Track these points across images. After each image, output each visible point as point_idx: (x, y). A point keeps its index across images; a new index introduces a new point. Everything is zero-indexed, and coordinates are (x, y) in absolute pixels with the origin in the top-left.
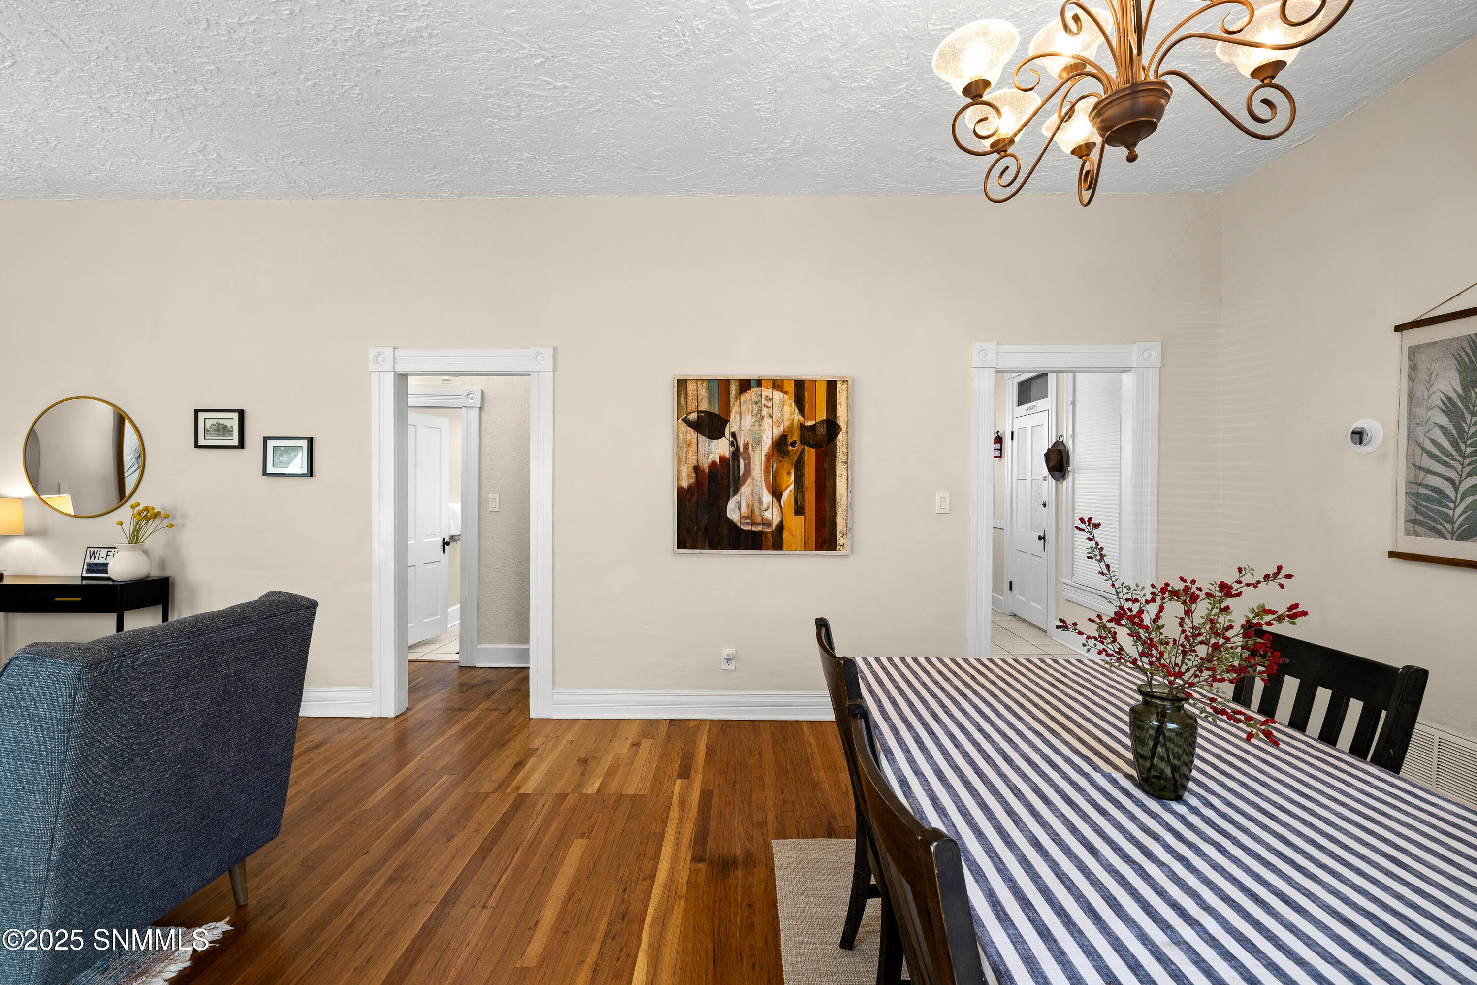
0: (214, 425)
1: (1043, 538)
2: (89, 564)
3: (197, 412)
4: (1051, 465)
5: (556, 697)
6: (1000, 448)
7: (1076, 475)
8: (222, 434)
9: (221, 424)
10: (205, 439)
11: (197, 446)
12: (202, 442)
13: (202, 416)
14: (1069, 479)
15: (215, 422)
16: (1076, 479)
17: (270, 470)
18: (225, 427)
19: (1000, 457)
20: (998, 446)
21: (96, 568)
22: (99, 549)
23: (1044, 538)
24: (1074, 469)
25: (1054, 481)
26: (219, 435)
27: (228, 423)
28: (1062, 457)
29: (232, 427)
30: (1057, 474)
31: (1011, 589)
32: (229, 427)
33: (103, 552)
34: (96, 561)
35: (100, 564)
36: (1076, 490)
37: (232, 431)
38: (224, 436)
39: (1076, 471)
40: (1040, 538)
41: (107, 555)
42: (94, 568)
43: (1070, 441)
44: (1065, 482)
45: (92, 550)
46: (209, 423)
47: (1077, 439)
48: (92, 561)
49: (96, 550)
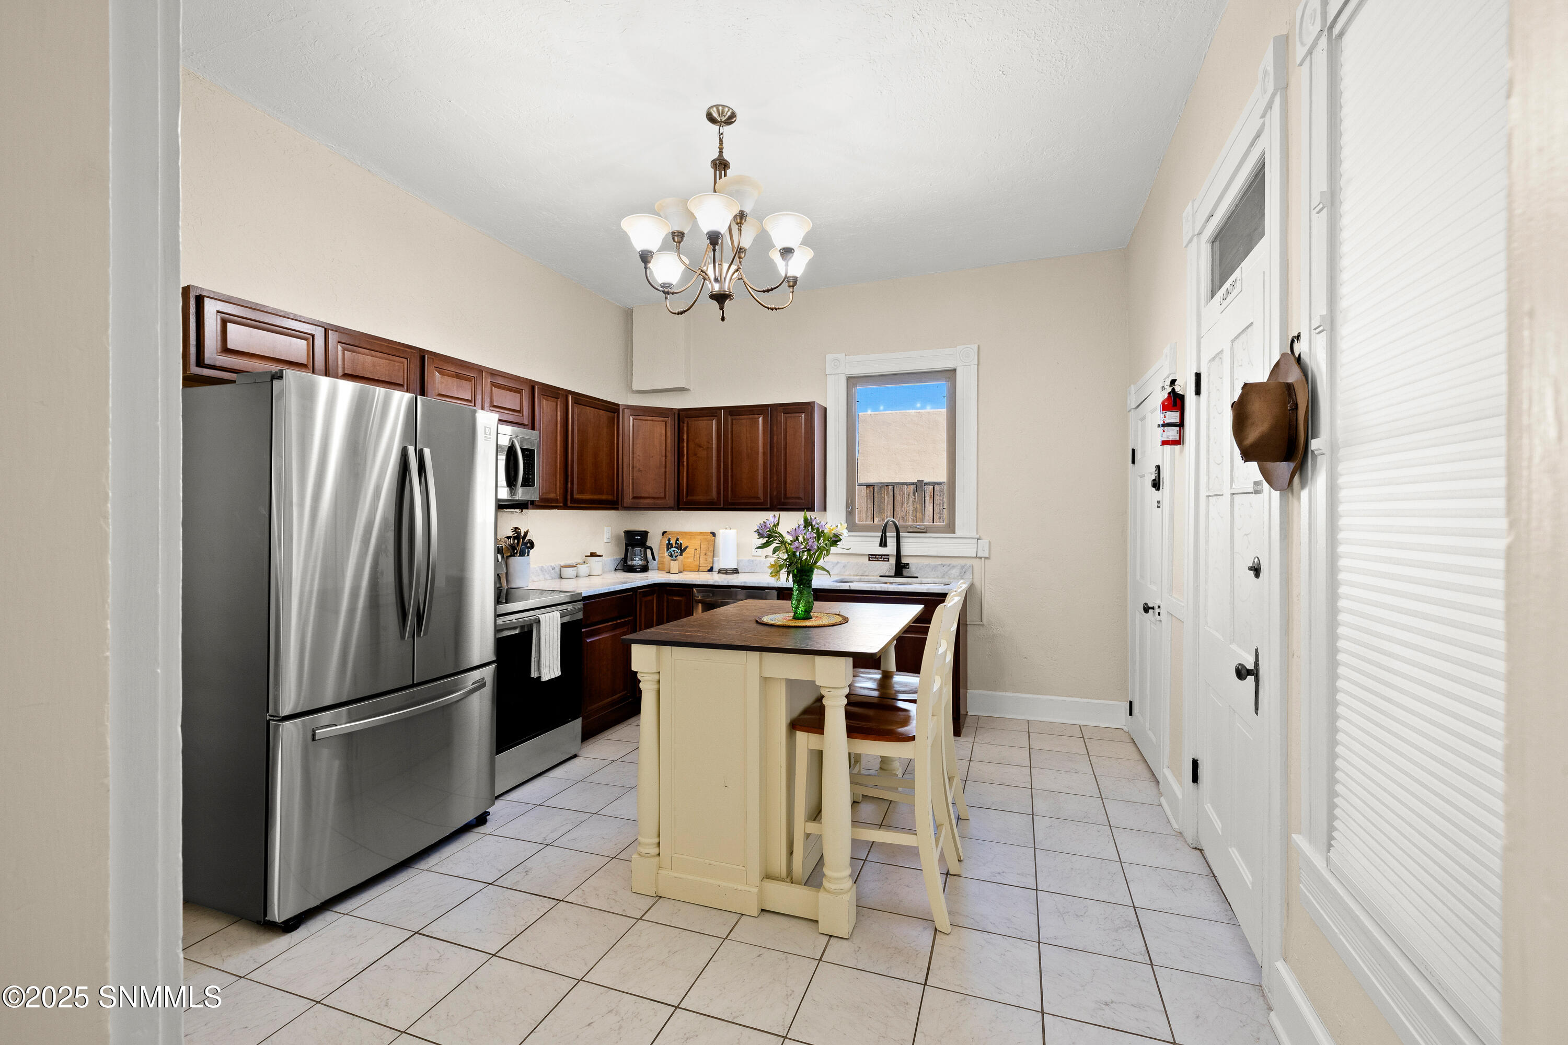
1: (1249, 672)
4: (1253, 435)
6: (1177, 421)
7: (1341, 468)
14: (1320, 481)
16: (1341, 481)
19: (1178, 442)
20: (1173, 417)
23: (1254, 672)
24: (1334, 447)
25: (1276, 494)
28: (1295, 407)
30: (1283, 468)
31: (1195, 779)
36: (1342, 522)
39: (1342, 453)
40: (1241, 673)
43: (1321, 341)
44: (1304, 494)
47: (1345, 330)
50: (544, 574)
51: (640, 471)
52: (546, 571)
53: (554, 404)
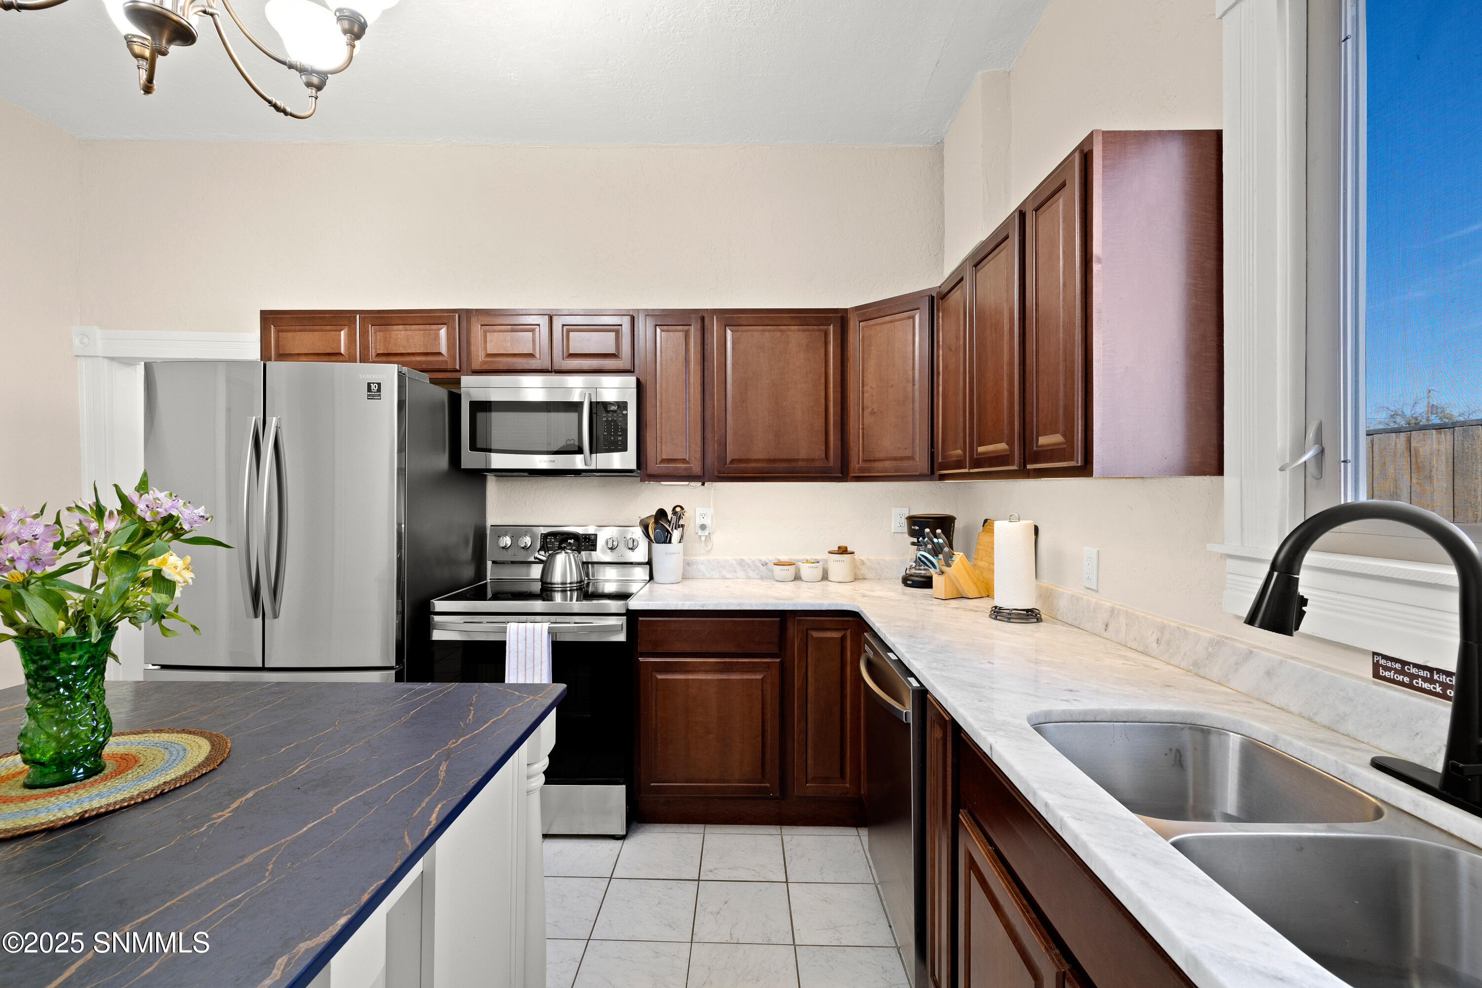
50: (745, 571)
51: (873, 413)
52: (750, 567)
53: (680, 335)
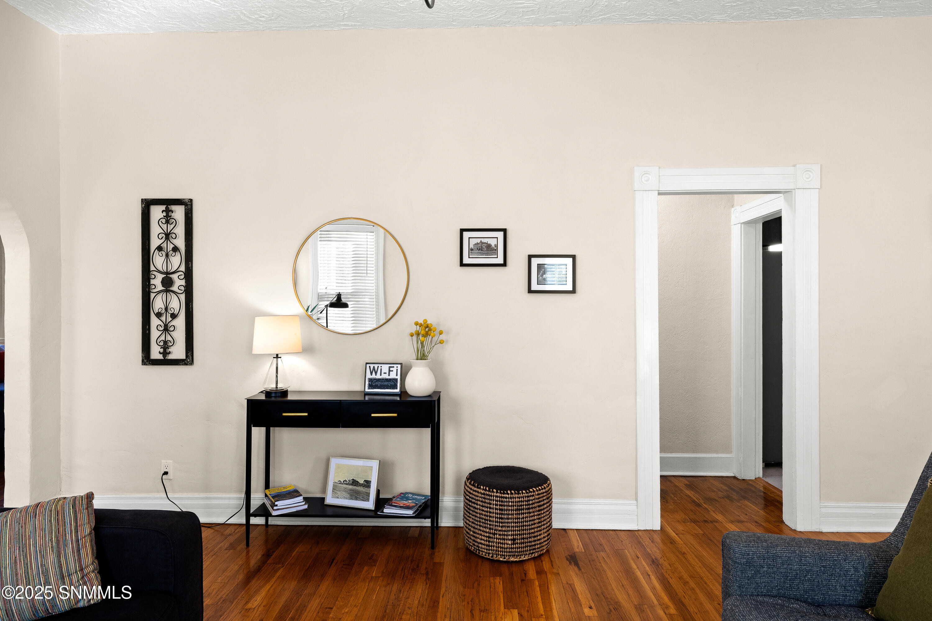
0: (478, 244)
2: (370, 380)
3: (462, 231)
5: (824, 510)
8: (486, 252)
9: (485, 243)
10: (469, 258)
11: (462, 264)
12: (466, 260)
13: (466, 235)
15: (478, 241)
17: (535, 287)
18: (489, 246)
21: (379, 383)
22: (380, 365)
26: (483, 254)
27: (493, 242)
29: (496, 246)
32: (493, 246)
33: (385, 368)
34: (378, 376)
35: (383, 379)
37: (497, 250)
38: (487, 254)
41: (390, 371)
42: (377, 383)
45: (372, 366)
46: (473, 241)
48: (374, 376)
49: (376, 366)
